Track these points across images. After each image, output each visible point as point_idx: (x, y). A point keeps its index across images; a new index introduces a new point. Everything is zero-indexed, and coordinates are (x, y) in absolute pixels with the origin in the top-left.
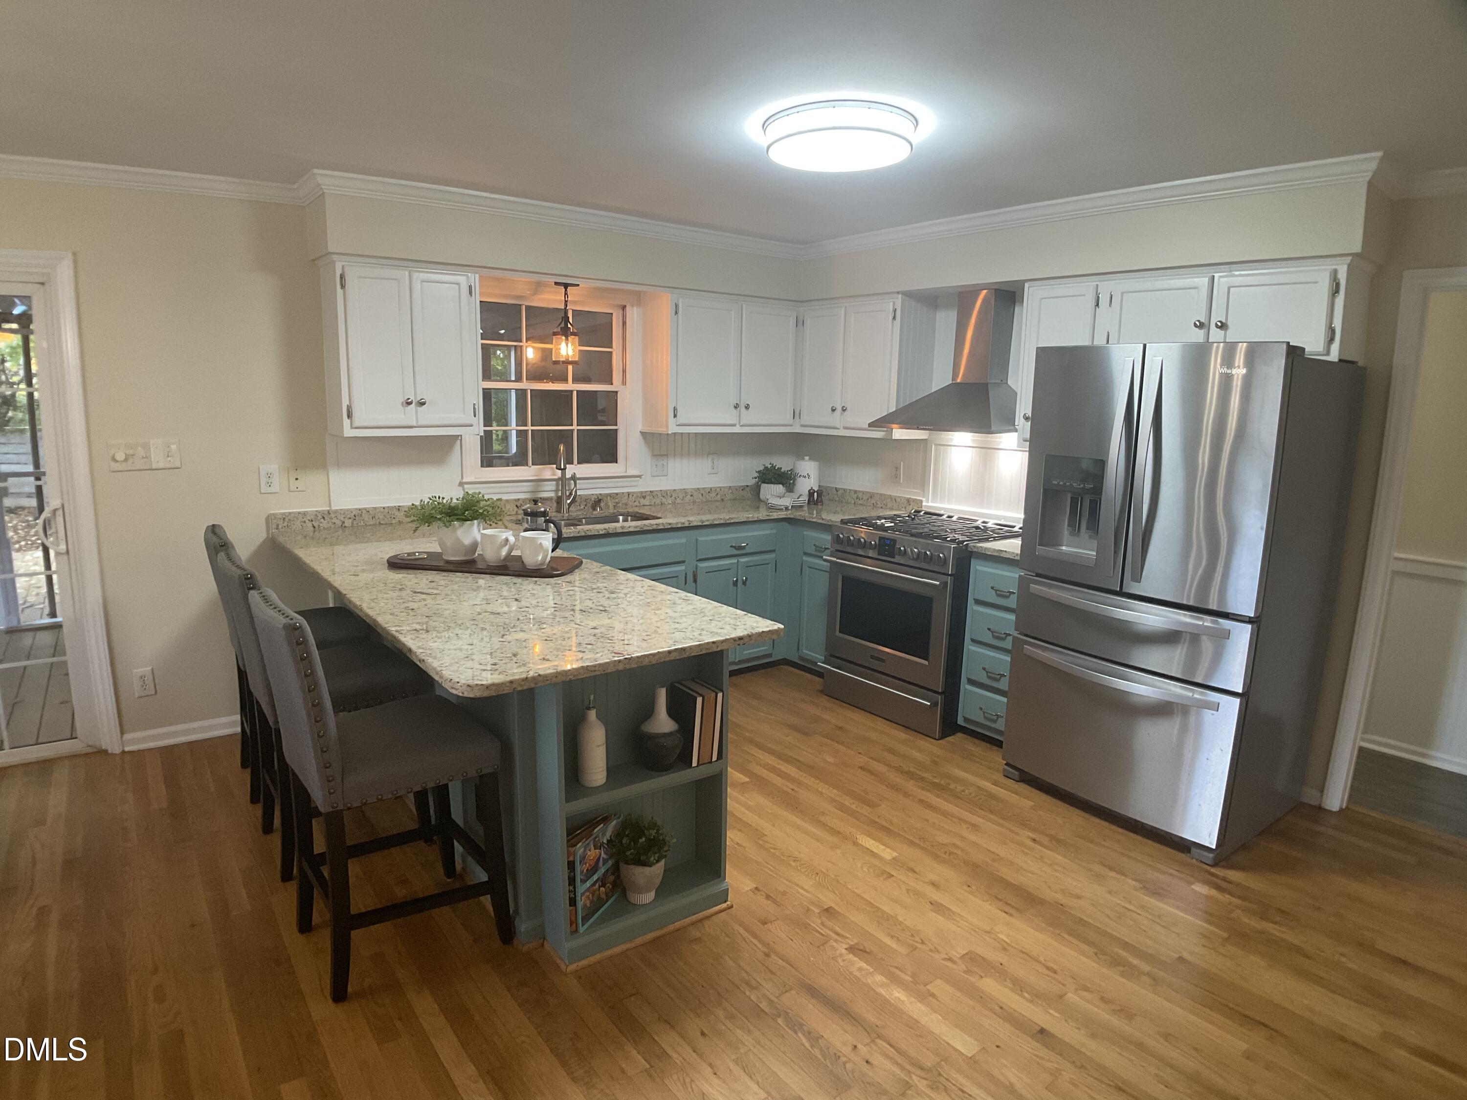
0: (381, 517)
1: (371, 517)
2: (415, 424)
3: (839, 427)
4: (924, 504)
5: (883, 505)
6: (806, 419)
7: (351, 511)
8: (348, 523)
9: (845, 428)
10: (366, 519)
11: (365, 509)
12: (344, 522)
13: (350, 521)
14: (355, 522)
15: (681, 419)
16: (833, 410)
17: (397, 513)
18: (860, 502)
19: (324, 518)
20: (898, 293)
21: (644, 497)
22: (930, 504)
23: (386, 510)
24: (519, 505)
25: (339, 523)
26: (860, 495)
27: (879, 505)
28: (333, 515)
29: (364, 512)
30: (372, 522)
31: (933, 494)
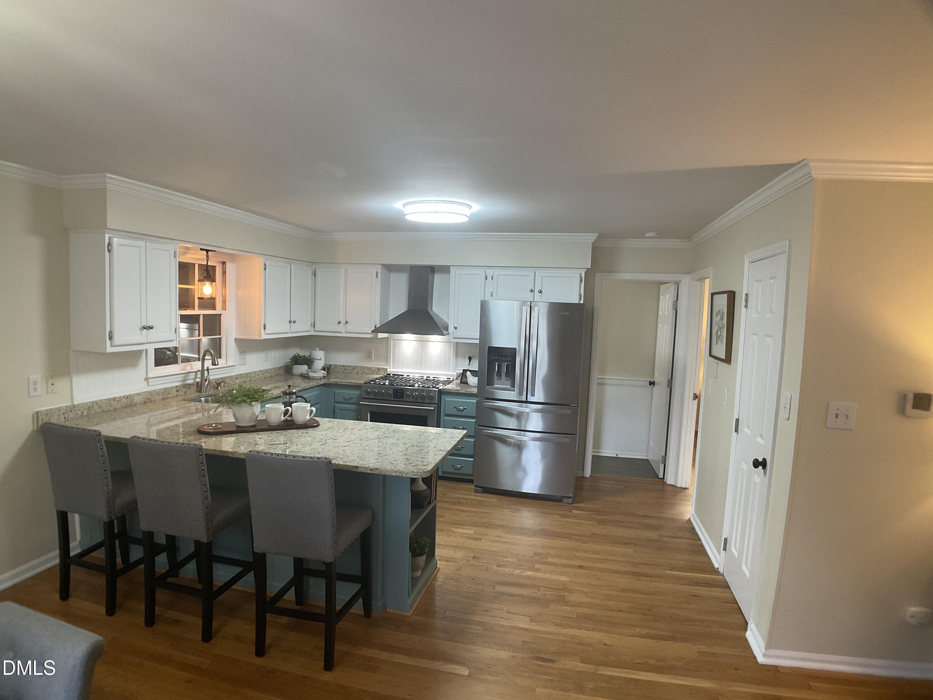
0: (104, 406)
1: (98, 407)
2: (146, 341)
3: (342, 332)
4: (388, 370)
5: (362, 372)
6: (318, 327)
7: (87, 404)
8: (85, 413)
9: (346, 332)
10: (96, 408)
11: (95, 402)
12: (83, 413)
13: (87, 411)
14: (89, 412)
15: (268, 331)
16: (339, 323)
17: (112, 402)
18: (347, 371)
19: (71, 411)
20: (379, 264)
21: (237, 379)
22: (392, 370)
23: (107, 401)
24: (178, 390)
25: (80, 413)
26: (347, 368)
27: (360, 373)
28: (76, 408)
29: (95, 404)
30: (99, 411)
31: (393, 366)
